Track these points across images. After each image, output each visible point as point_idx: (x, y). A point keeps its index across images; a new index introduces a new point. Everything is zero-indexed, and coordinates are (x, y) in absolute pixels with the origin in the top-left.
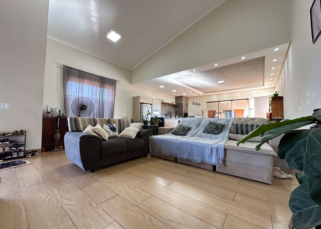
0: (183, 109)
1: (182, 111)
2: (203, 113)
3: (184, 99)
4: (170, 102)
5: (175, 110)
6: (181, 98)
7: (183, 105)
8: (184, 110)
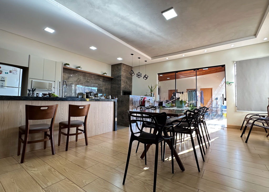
0: (120, 85)
1: (120, 87)
2: (151, 91)
3: (123, 68)
4: (99, 72)
5: (110, 86)
6: (119, 67)
7: (122, 78)
8: (122, 86)
